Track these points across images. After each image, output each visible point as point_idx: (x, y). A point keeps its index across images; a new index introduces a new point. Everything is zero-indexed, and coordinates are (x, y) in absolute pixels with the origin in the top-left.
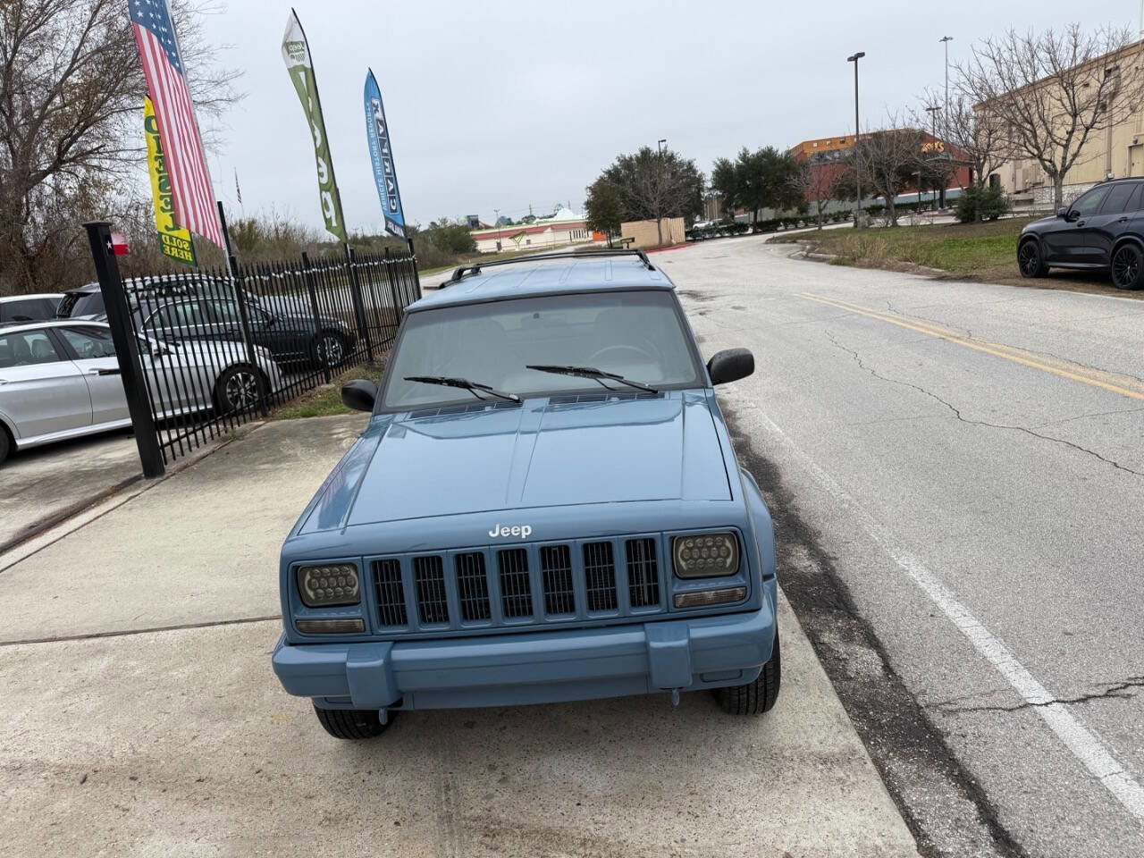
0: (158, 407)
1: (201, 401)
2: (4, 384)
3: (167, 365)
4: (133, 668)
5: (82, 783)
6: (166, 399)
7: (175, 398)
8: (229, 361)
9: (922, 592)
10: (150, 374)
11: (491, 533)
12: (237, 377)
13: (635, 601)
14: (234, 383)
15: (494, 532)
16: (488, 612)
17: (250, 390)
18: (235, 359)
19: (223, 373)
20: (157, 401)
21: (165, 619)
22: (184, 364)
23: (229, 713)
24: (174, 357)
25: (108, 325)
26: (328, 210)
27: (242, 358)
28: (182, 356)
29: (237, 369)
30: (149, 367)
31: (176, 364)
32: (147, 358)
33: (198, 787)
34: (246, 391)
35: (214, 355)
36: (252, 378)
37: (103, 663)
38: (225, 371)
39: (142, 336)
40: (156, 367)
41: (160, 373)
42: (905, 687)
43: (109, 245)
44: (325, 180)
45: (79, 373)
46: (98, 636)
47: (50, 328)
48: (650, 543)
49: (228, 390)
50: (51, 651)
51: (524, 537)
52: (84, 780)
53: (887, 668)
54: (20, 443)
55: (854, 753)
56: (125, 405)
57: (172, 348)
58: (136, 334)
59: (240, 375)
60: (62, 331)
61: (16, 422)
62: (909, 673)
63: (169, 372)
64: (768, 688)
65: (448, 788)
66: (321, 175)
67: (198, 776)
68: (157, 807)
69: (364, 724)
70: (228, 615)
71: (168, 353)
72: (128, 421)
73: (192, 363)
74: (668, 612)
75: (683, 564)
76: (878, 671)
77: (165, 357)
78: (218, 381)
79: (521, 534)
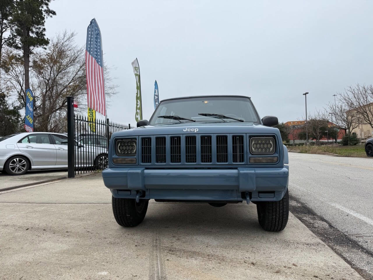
0: (77, 163)
1: (90, 163)
2: (32, 148)
3: (82, 150)
4: (52, 210)
5: (26, 230)
6: (80, 161)
7: (82, 161)
8: (101, 152)
9: (342, 211)
10: (77, 152)
11: (184, 130)
12: (103, 158)
13: (235, 160)
14: (101, 160)
15: (185, 130)
16: (180, 159)
17: (106, 162)
18: (103, 152)
19: (99, 155)
20: (77, 161)
21: (66, 201)
22: (87, 151)
23: (81, 220)
24: (85, 148)
25: (67, 136)
26: (138, 115)
27: (105, 152)
28: (87, 149)
29: (103, 155)
30: (77, 150)
31: (85, 150)
32: (77, 147)
33: (66, 233)
34: (105, 162)
35: (97, 150)
36: (107, 159)
37: (43, 208)
38: (100, 155)
39: (76, 141)
40: (79, 150)
41: (79, 153)
42: (339, 230)
43: (73, 104)
44: (138, 106)
45: (55, 148)
46: (43, 203)
47: (50, 134)
48: (241, 138)
49: (99, 161)
50: (27, 205)
51: (195, 132)
52: (28, 229)
53: (331, 226)
54: (33, 167)
55: (320, 243)
56: (67, 161)
57: (85, 146)
58: (75, 140)
59: (103, 157)
60: (53, 135)
61: (33, 160)
62: (340, 227)
63: (82, 153)
64: (284, 214)
65: (157, 240)
66: (137, 105)
67: (67, 231)
68: (51, 236)
69: (129, 215)
70: (86, 202)
71: (83, 147)
72: (67, 166)
73: (90, 151)
74: (247, 165)
75: (253, 149)
76: (327, 226)
77: (82, 148)
78: (97, 157)
79: (194, 131)
